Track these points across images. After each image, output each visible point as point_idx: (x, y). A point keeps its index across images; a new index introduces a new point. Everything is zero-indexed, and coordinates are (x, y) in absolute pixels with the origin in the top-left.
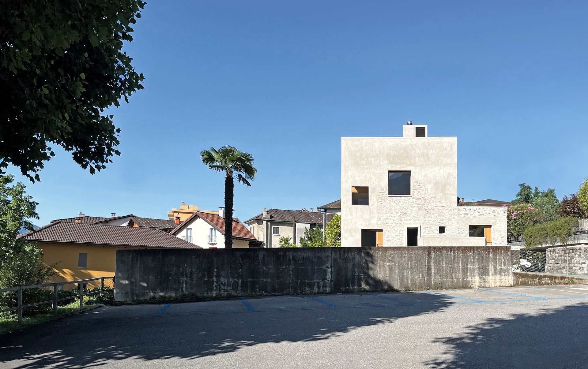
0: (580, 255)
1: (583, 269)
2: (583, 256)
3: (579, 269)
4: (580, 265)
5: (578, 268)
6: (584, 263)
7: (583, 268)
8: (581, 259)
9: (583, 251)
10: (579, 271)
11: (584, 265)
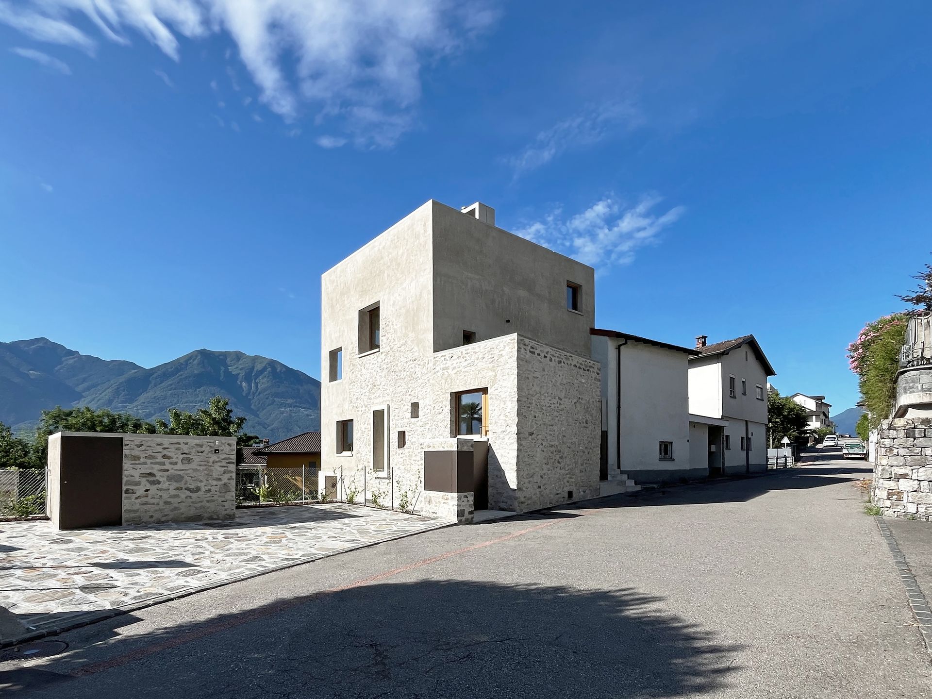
0: (891, 449)
1: (899, 499)
2: (902, 451)
3: (889, 499)
4: (892, 485)
5: (884, 495)
6: (905, 476)
7: (900, 493)
8: (895, 463)
9: (902, 434)
10: (888, 503)
11: (904, 485)
